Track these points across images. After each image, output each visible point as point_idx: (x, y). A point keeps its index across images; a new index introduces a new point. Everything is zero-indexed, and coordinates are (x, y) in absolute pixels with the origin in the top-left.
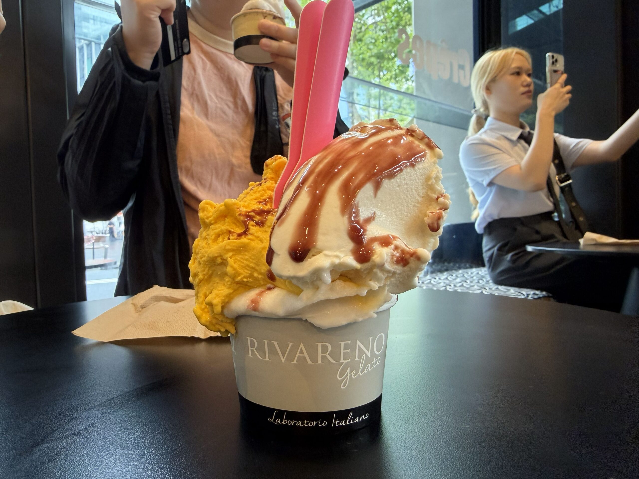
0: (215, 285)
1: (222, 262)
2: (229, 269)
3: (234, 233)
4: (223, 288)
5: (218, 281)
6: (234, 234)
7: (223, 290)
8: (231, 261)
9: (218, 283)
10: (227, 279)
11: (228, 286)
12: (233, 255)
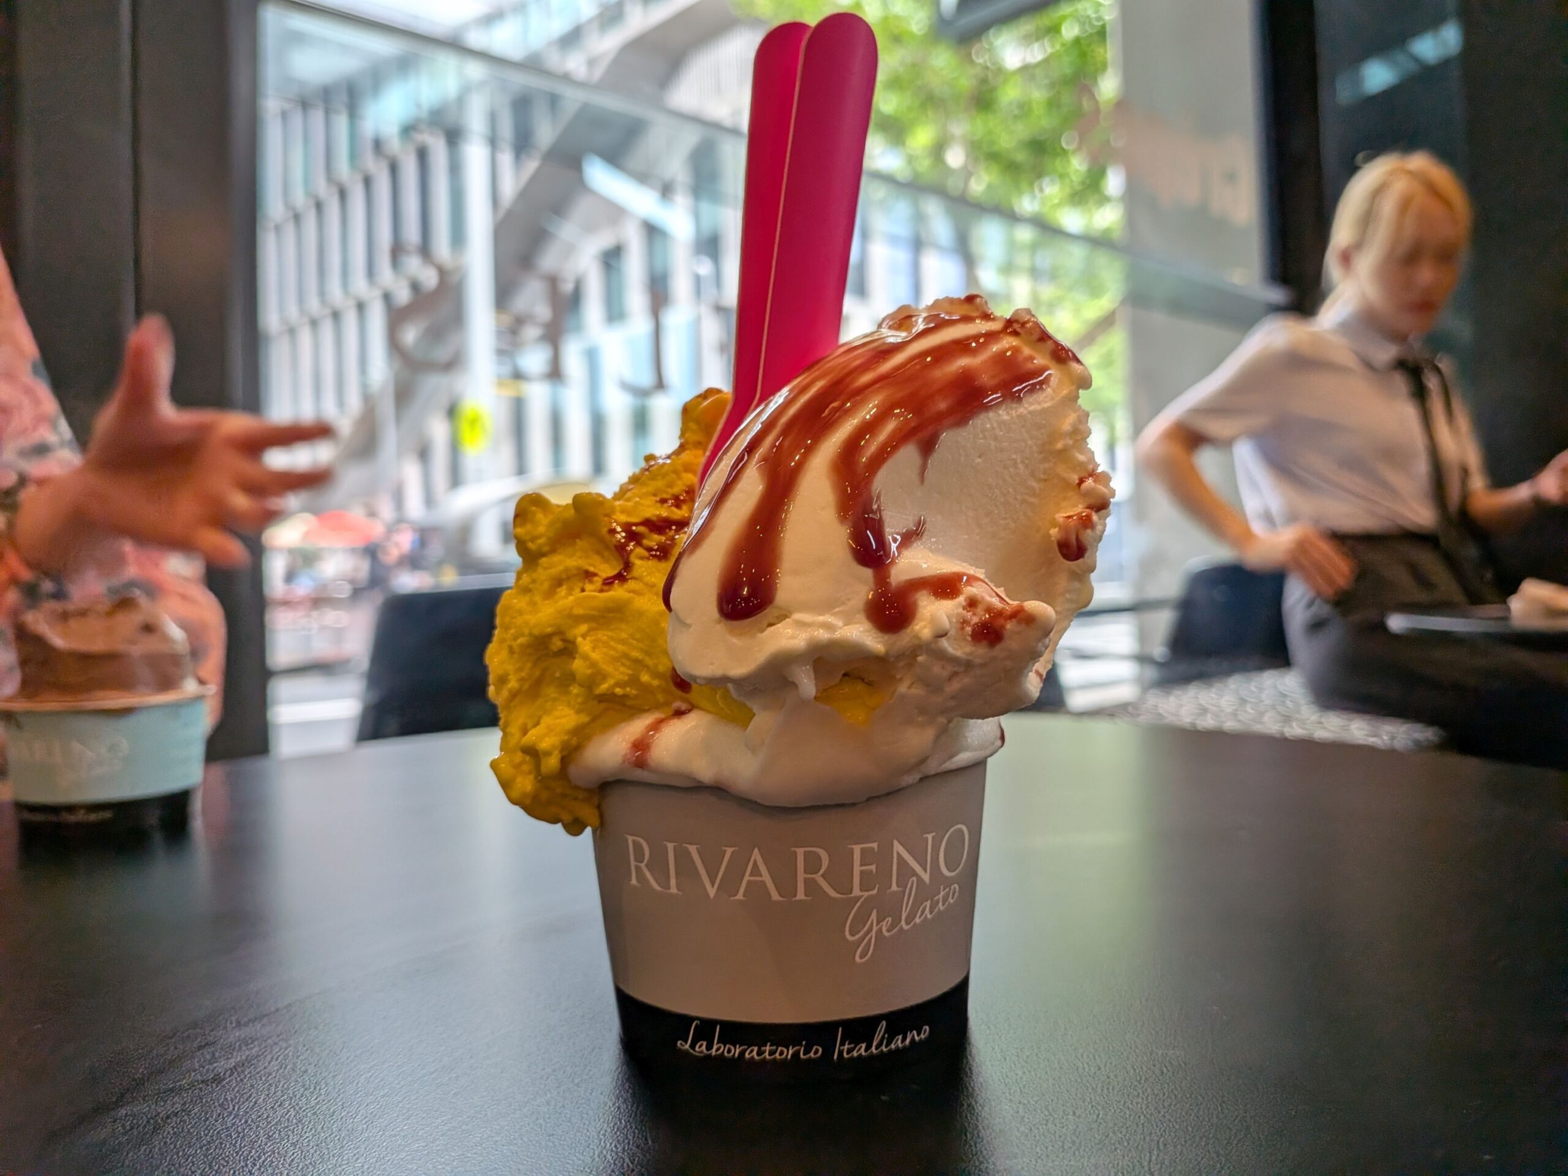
0: (548, 705)
1: (565, 648)
2: (578, 665)
3: (595, 575)
4: (567, 711)
5: (553, 695)
6: (596, 579)
7: (565, 717)
8: (585, 646)
9: (554, 700)
10: (575, 690)
11: (577, 707)
12: (590, 630)
